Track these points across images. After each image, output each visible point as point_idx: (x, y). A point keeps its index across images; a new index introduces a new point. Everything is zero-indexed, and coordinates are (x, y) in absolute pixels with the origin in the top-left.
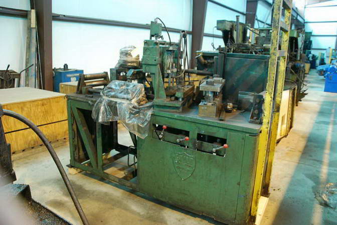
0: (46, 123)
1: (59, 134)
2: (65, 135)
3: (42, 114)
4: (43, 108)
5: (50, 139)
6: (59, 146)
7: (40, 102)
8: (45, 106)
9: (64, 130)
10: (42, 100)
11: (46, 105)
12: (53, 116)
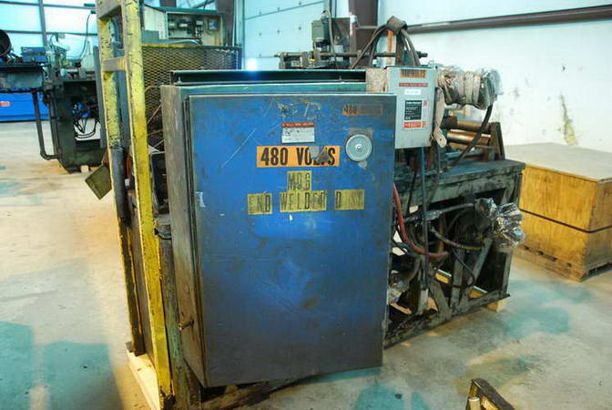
0: (542, 214)
1: (560, 249)
2: (571, 258)
3: (540, 196)
4: (544, 187)
5: (541, 246)
6: (553, 271)
7: (542, 174)
8: (548, 184)
9: (573, 248)
10: (546, 171)
11: (550, 182)
12: (558, 208)
